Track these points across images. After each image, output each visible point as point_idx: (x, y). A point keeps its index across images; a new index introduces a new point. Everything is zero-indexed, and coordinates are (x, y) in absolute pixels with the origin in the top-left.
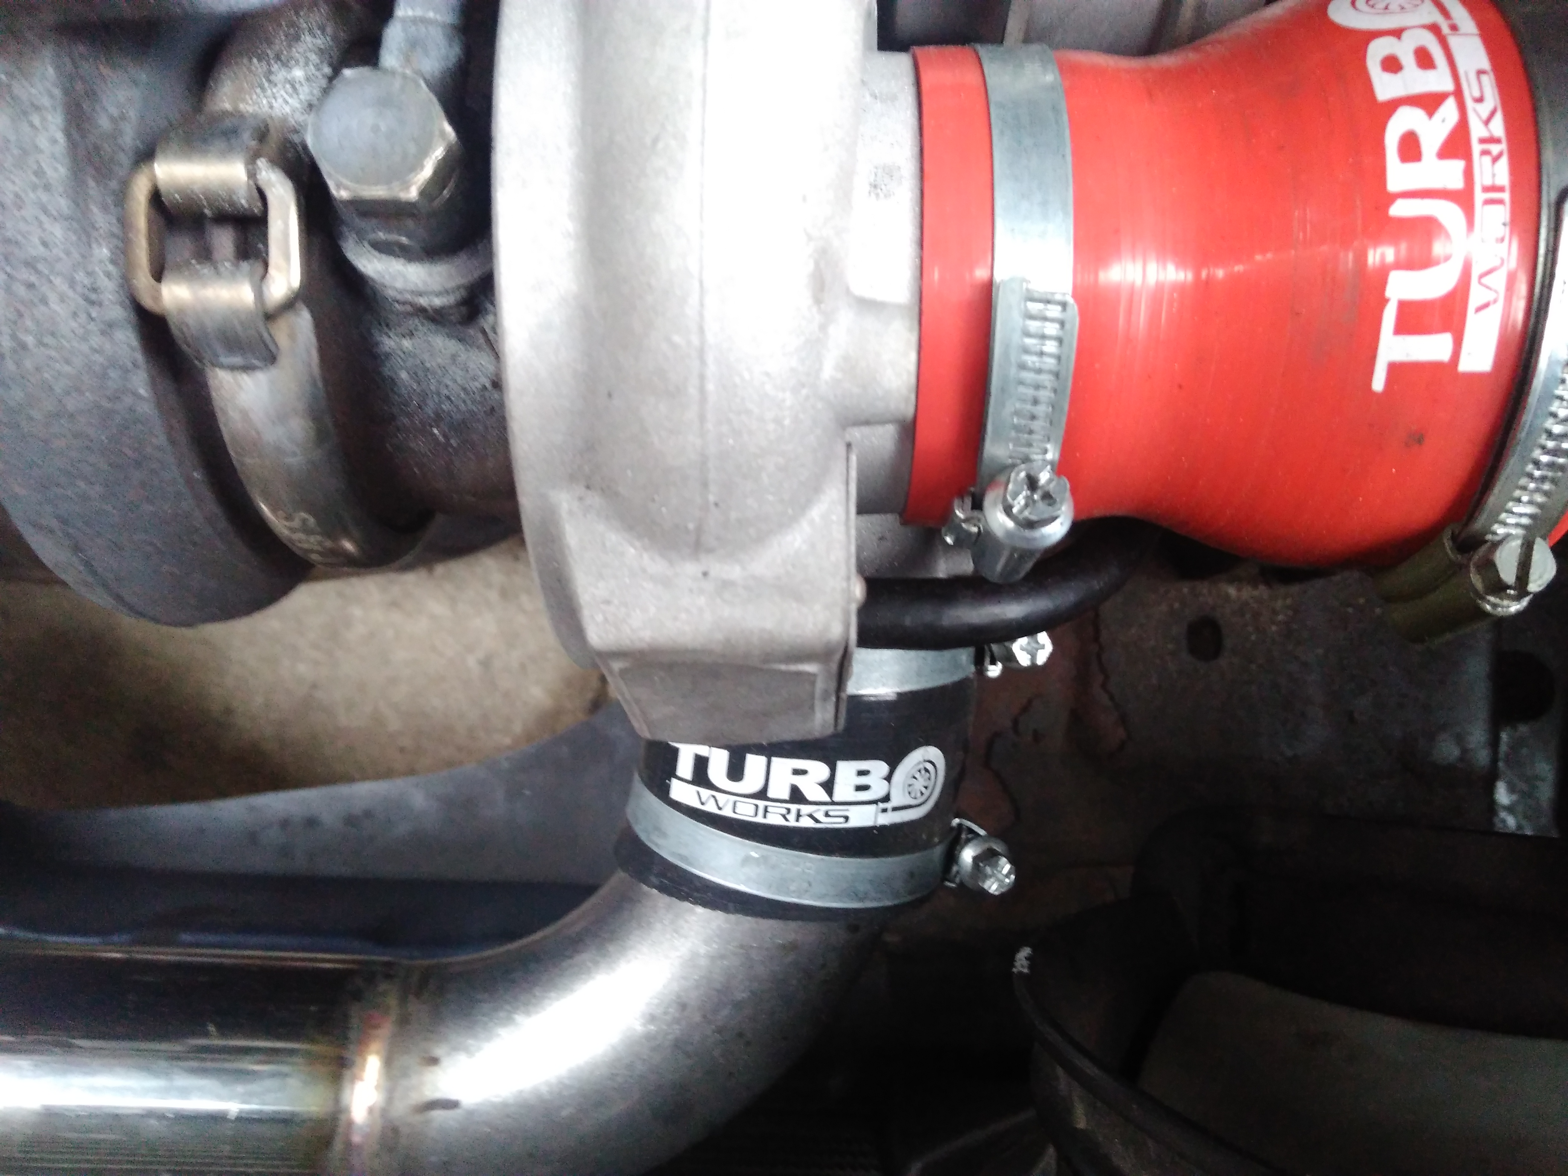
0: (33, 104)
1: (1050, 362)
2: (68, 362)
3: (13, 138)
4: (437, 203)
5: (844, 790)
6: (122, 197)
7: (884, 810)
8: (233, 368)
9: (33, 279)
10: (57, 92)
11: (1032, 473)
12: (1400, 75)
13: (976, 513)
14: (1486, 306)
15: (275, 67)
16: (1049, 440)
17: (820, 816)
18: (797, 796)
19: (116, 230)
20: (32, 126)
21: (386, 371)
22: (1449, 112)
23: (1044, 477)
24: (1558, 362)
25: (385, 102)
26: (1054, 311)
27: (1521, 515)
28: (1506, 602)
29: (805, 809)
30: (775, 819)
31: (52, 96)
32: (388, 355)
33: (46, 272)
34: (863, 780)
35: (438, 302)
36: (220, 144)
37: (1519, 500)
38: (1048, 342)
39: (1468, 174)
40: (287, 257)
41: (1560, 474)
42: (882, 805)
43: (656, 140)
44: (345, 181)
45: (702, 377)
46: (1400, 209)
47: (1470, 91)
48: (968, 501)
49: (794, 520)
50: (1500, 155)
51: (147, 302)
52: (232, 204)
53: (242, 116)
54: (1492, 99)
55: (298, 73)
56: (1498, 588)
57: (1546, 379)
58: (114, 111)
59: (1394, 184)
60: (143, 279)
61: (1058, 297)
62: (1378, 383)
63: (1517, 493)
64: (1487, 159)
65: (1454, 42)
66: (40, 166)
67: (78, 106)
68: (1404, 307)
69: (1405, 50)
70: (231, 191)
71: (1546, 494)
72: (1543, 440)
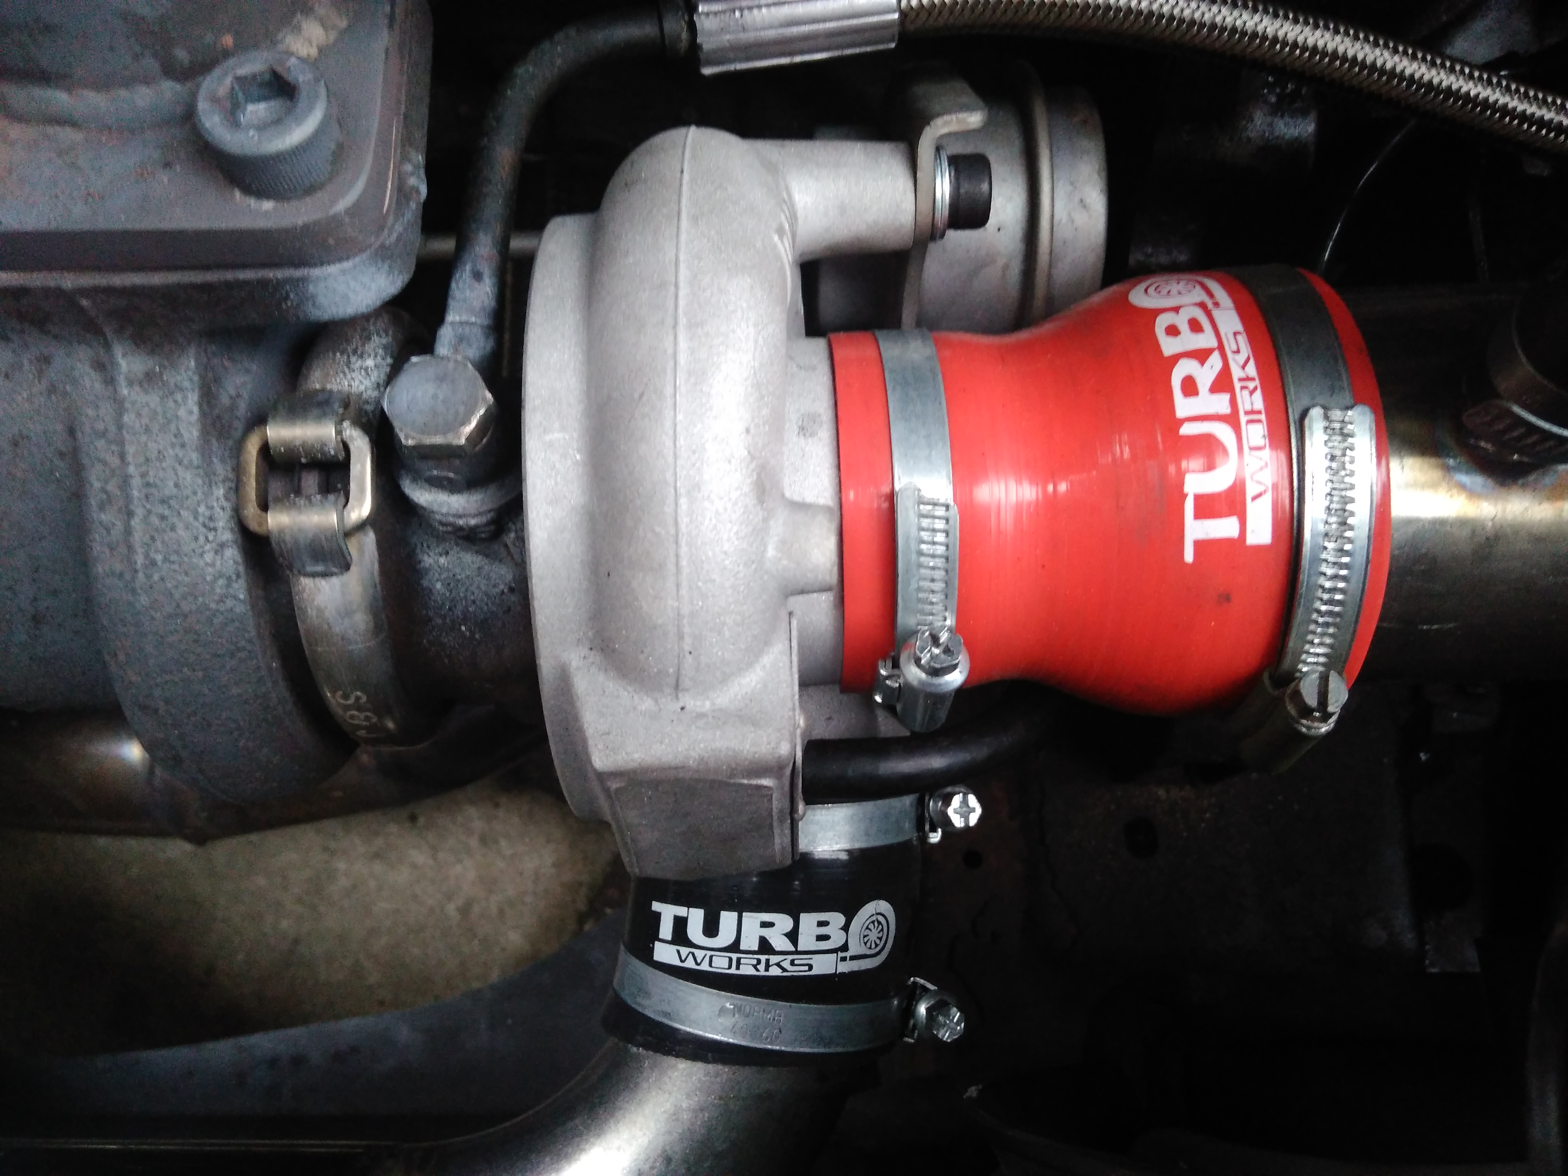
0: (176, 386)
1: (940, 550)
2: (186, 574)
3: (159, 410)
4: (477, 448)
5: (806, 941)
6: (238, 449)
7: (844, 959)
8: (314, 575)
9: (167, 512)
10: (196, 378)
11: (934, 632)
12: (1179, 337)
13: (896, 672)
14: (1259, 495)
15: (353, 359)
16: (946, 610)
17: (786, 965)
18: (765, 947)
19: (231, 476)
20: (176, 402)
21: (425, 583)
22: (1215, 361)
23: (944, 637)
24: (1318, 534)
25: (441, 379)
26: (940, 512)
27: (1318, 655)
28: (1316, 724)
29: (774, 959)
30: (747, 970)
31: (191, 380)
32: (427, 570)
33: (177, 507)
34: (823, 931)
35: (473, 522)
36: (316, 411)
37: (1312, 643)
38: (939, 534)
39: (1233, 402)
40: (362, 491)
41: (1338, 620)
42: (841, 954)
43: (641, 395)
44: (413, 434)
45: (677, 556)
46: (1187, 430)
47: (1230, 346)
48: (889, 664)
49: (750, 665)
50: (1255, 389)
51: (253, 526)
52: (323, 453)
53: (331, 392)
54: (1246, 350)
55: (370, 363)
56: (1306, 712)
57: (1312, 549)
58: (232, 392)
59: (1180, 413)
60: (251, 510)
61: (942, 501)
62: (1189, 556)
63: (1310, 637)
64: (1246, 393)
65: (1216, 313)
66: (178, 429)
67: (209, 388)
68: (1198, 498)
69: (1181, 321)
70: (324, 444)
71: (1331, 635)
72: (1319, 593)
